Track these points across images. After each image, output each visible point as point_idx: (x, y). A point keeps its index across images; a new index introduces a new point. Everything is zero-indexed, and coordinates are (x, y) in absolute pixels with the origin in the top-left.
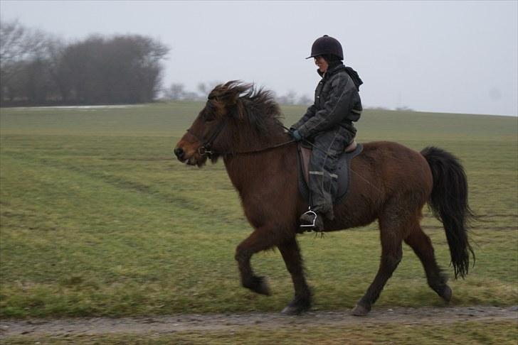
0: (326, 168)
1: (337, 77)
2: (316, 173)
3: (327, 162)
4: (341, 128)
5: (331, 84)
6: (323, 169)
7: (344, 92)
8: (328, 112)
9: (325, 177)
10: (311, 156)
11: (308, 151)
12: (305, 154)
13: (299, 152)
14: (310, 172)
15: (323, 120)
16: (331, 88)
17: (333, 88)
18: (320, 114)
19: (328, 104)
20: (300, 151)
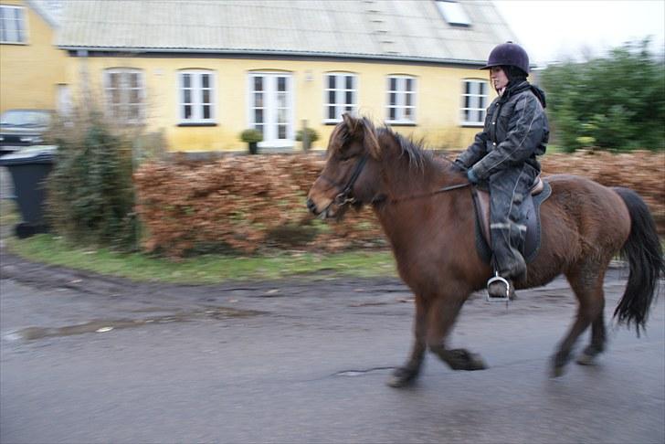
0: (512, 218)
1: (522, 98)
2: (500, 226)
3: (513, 210)
4: (526, 164)
5: (514, 106)
6: (508, 220)
7: (534, 118)
8: (514, 146)
9: (512, 231)
10: (491, 202)
11: (487, 196)
12: (482, 199)
13: (474, 196)
14: (493, 226)
15: (508, 156)
16: (514, 112)
17: (517, 112)
18: (504, 148)
19: (514, 134)
20: (476, 195)
